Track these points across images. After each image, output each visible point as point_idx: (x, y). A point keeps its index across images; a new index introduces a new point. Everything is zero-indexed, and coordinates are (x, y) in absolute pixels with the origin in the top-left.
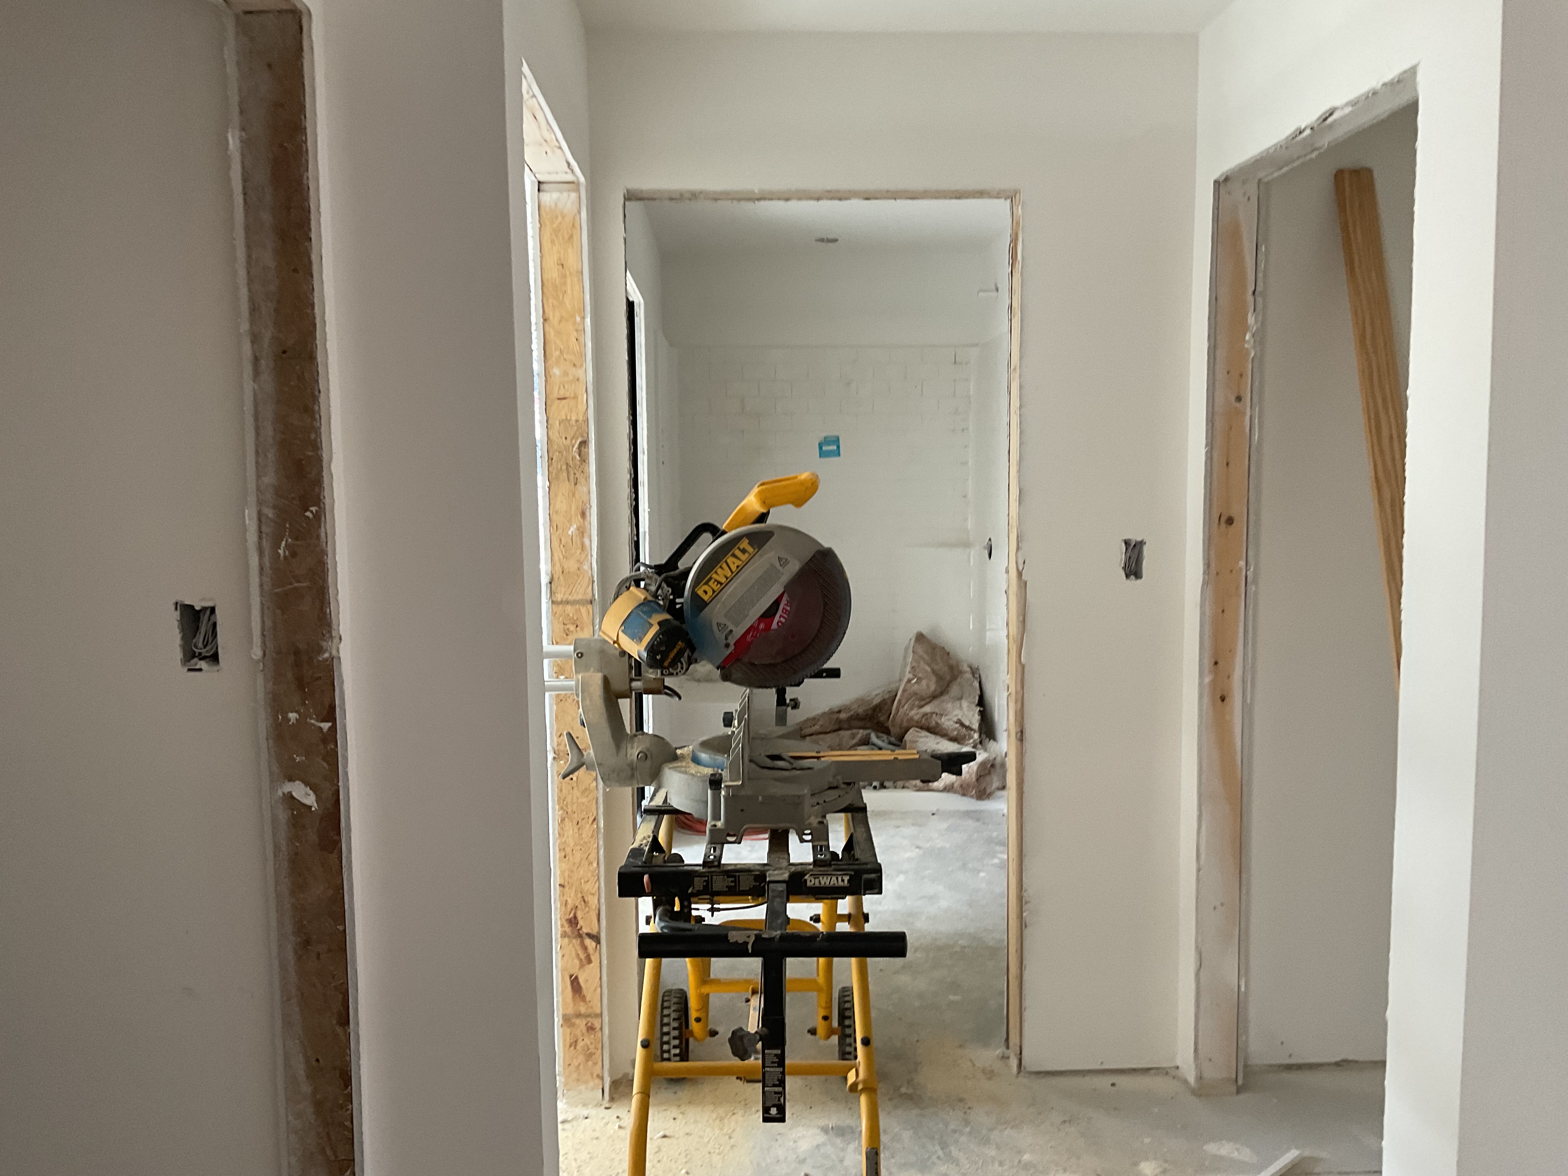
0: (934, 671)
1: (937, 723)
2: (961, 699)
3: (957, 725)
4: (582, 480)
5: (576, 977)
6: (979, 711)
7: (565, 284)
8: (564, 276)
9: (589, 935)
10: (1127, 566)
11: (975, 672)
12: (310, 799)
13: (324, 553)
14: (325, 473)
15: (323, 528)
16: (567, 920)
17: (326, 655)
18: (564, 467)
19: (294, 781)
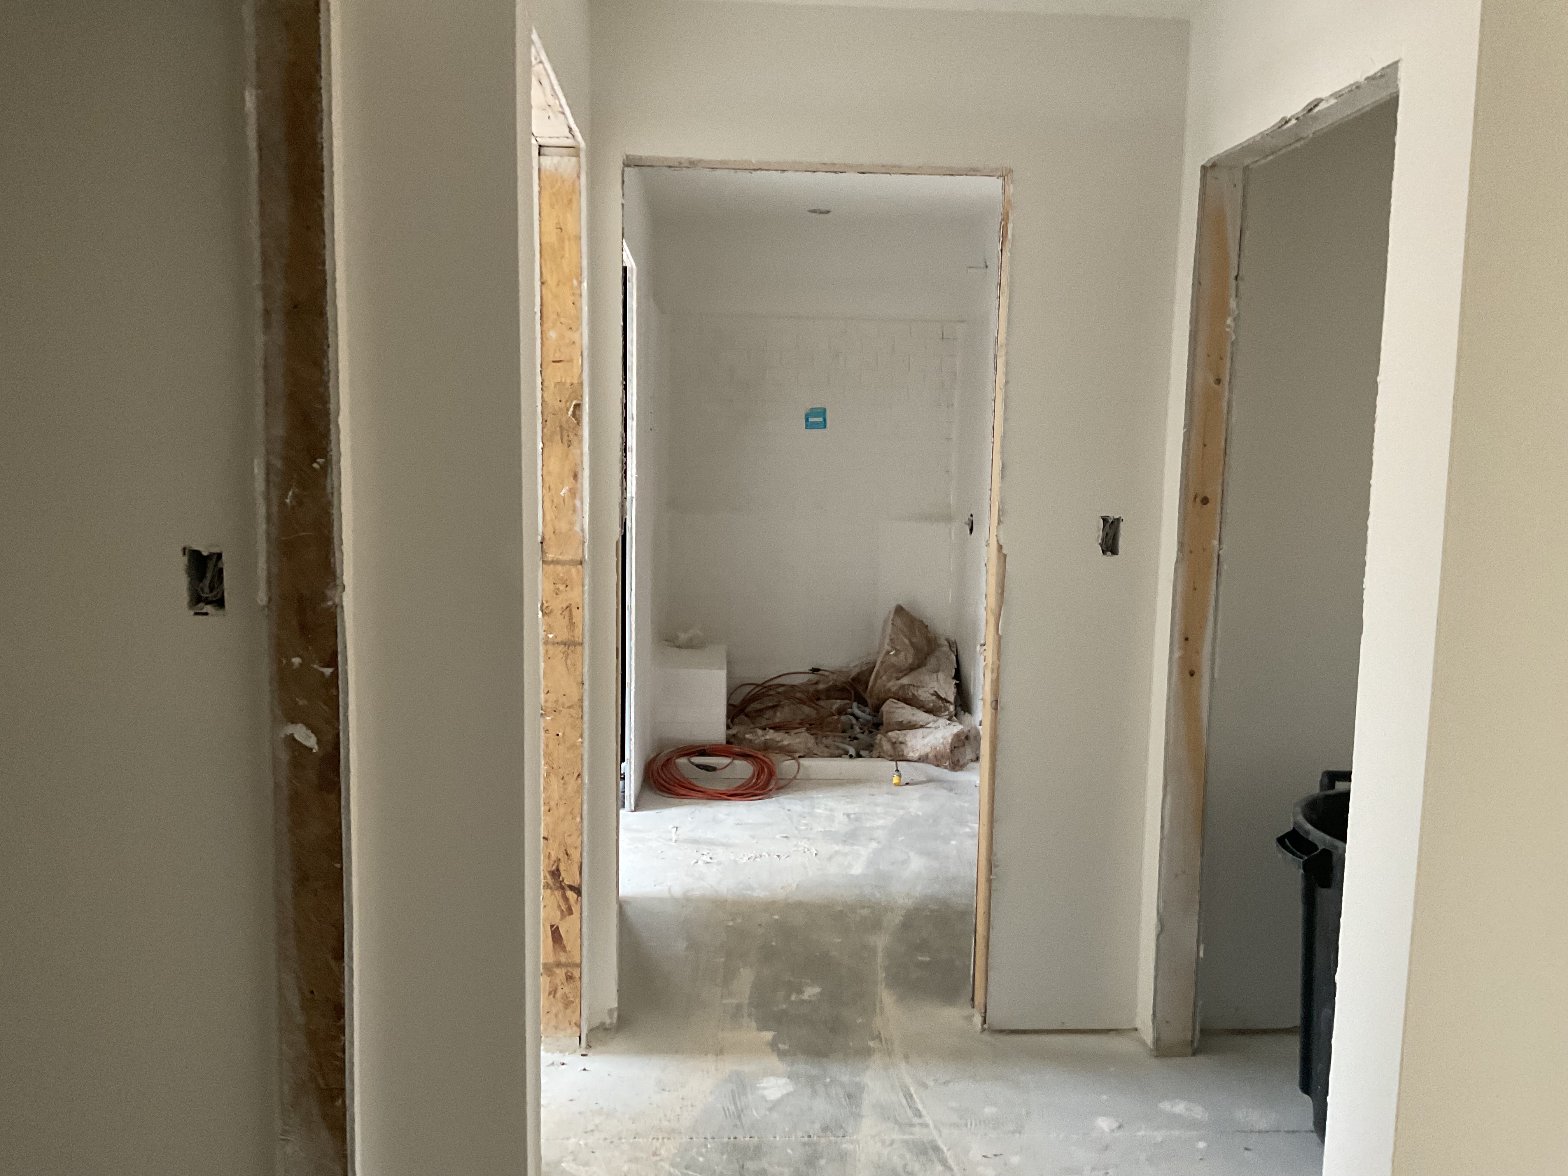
0: (911, 643)
1: (913, 694)
2: (937, 671)
3: (934, 697)
4: (575, 443)
5: (557, 928)
6: (956, 684)
7: (563, 248)
8: (561, 240)
9: (571, 888)
10: (1104, 542)
11: (953, 646)
12: (310, 741)
13: (330, 504)
14: (332, 427)
15: (329, 480)
16: (549, 872)
17: (330, 603)
18: (558, 429)
19: (296, 723)
